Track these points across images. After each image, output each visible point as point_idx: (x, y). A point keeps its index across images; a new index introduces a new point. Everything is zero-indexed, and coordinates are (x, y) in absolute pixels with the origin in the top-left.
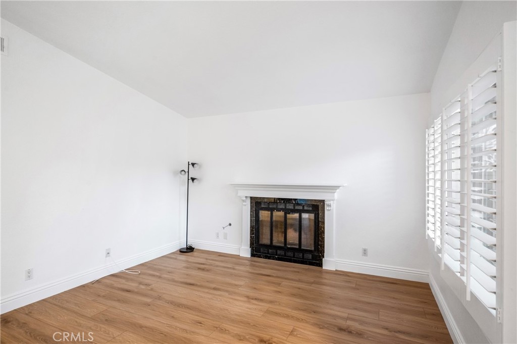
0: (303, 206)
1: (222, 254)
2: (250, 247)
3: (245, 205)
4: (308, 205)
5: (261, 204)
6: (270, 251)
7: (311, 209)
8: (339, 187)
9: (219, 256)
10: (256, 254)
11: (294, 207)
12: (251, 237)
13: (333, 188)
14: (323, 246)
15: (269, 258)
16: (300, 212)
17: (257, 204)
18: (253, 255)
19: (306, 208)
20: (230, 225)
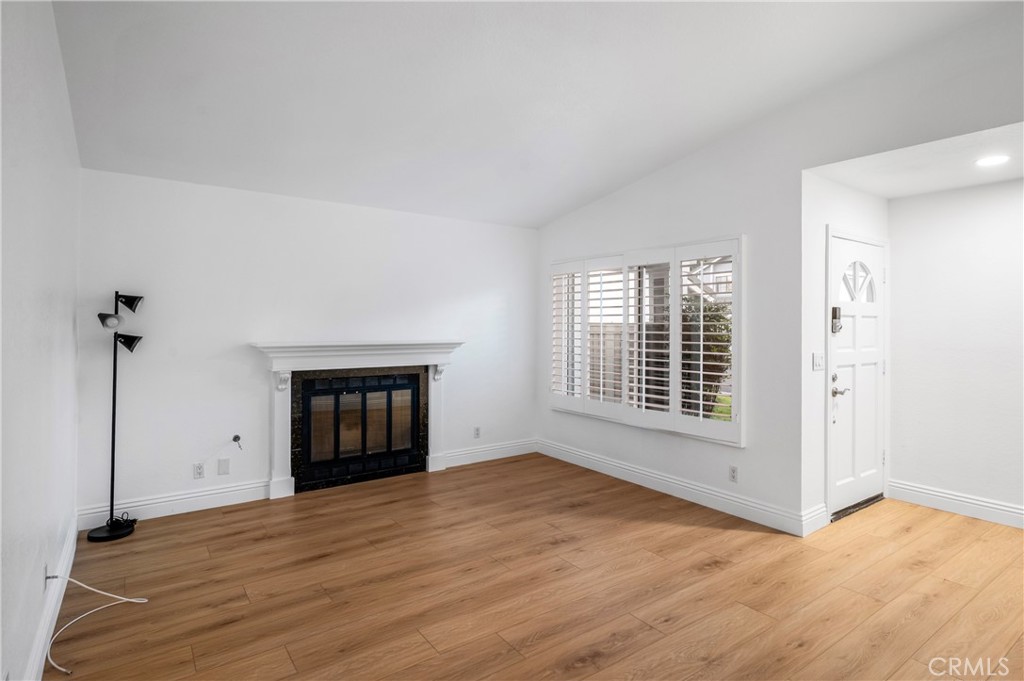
0: (395, 379)
1: (234, 509)
2: (293, 475)
3: (283, 390)
4: (403, 377)
5: (314, 386)
6: (335, 470)
7: (406, 382)
8: (460, 344)
9: (226, 513)
10: (306, 485)
11: (380, 383)
12: (293, 453)
13: (450, 346)
14: (426, 437)
15: (334, 484)
16: (389, 389)
17: (306, 385)
18: (298, 489)
19: (399, 382)
20: (236, 438)
